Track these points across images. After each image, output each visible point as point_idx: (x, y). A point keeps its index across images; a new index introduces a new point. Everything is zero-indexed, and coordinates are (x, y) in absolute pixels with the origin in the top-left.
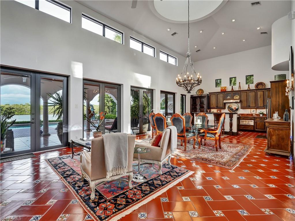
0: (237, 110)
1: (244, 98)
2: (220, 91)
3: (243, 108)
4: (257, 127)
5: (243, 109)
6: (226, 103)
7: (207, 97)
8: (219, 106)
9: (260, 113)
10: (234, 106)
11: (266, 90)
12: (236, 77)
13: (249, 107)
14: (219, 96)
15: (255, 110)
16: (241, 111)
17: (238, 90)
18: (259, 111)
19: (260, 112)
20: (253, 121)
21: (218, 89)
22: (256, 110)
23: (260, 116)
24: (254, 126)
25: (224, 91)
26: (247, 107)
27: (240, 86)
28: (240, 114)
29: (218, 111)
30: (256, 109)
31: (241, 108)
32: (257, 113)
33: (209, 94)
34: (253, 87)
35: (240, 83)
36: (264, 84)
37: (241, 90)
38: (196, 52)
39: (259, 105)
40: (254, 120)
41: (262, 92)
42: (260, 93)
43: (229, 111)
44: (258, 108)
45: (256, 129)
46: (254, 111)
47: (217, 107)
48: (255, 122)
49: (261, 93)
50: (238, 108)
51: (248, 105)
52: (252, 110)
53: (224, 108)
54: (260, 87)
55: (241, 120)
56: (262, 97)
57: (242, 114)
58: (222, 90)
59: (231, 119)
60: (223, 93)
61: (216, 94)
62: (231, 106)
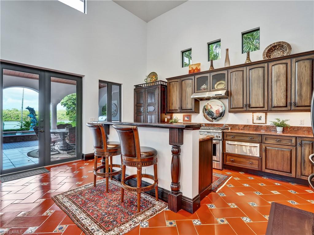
0: (222, 115)
1: (236, 86)
2: (188, 73)
3: (234, 110)
4: (270, 165)
5: (235, 112)
6: (202, 99)
7: (160, 86)
8: (184, 107)
9: (275, 123)
10: (216, 106)
11: (294, 60)
12: (220, 41)
13: (247, 108)
14: (185, 83)
15: (263, 115)
16: (231, 119)
17: (224, 67)
18: (272, 119)
19: (276, 121)
20: (258, 145)
21: (186, 71)
22: (266, 115)
23: (276, 131)
24: (260, 159)
25: (194, 73)
26: (245, 109)
27: (227, 59)
28: (230, 125)
29: (186, 119)
30: (266, 112)
31: (230, 112)
32: (269, 124)
33: (167, 81)
34: (257, 56)
35: (227, 50)
36: (289, 45)
37: (231, 65)
39: (275, 103)
40: (261, 143)
41: (281, 66)
42: (277, 69)
43: (206, 118)
44: (271, 111)
45: (266, 168)
46: (260, 118)
47: (182, 110)
48: (264, 147)
49: (279, 68)
50: (224, 111)
51: (245, 103)
52: (256, 115)
53: (197, 111)
54: (277, 54)
55: (227, 142)
56: (283, 79)
57: (233, 126)
58: (192, 71)
59: (177, 150)
60: (193, 77)
61: (179, 80)
62: (210, 107)
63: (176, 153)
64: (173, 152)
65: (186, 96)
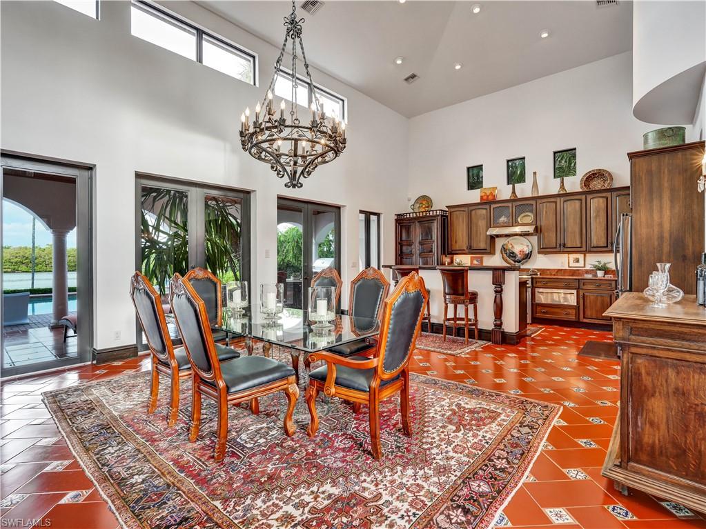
0: (528, 256)
1: (547, 220)
2: (479, 201)
3: (544, 250)
4: (588, 313)
5: (546, 253)
6: (498, 236)
7: (439, 218)
8: (475, 246)
9: (595, 266)
10: (520, 247)
11: (615, 194)
12: (524, 158)
13: (562, 248)
14: (476, 214)
15: (581, 257)
16: (542, 262)
17: (531, 196)
18: (592, 260)
19: (597, 264)
20: (575, 292)
21: (475, 196)
22: (585, 256)
23: (596, 276)
24: (577, 308)
25: (489, 201)
26: (558, 249)
27: (535, 185)
28: (538, 270)
29: (475, 262)
30: (585, 253)
31: (539, 252)
32: (588, 267)
33: (447, 210)
34: (573, 184)
35: (535, 173)
36: (610, 174)
37: (540, 195)
38: (405, 83)
39: (594, 243)
40: (578, 289)
41: (601, 200)
42: (596, 204)
43: (506, 261)
44: (590, 252)
45: (584, 318)
46: (577, 261)
47: (471, 250)
48: (581, 294)
49: (598, 201)
50: (531, 252)
51: (558, 242)
52: (573, 256)
53: (491, 252)
54: (597, 184)
55: (537, 290)
56: (603, 214)
57: (543, 271)
58: (485, 198)
59: (500, 289)
60: (487, 207)
61: (466, 209)
62: (511, 246)
63: (499, 292)
64: (496, 292)
65: (477, 231)
